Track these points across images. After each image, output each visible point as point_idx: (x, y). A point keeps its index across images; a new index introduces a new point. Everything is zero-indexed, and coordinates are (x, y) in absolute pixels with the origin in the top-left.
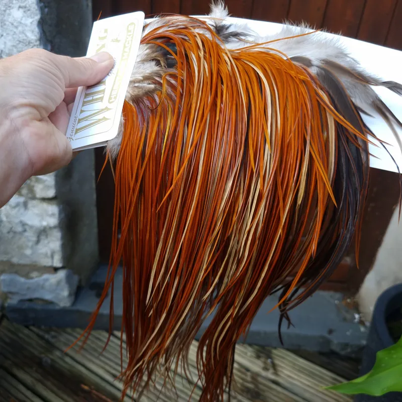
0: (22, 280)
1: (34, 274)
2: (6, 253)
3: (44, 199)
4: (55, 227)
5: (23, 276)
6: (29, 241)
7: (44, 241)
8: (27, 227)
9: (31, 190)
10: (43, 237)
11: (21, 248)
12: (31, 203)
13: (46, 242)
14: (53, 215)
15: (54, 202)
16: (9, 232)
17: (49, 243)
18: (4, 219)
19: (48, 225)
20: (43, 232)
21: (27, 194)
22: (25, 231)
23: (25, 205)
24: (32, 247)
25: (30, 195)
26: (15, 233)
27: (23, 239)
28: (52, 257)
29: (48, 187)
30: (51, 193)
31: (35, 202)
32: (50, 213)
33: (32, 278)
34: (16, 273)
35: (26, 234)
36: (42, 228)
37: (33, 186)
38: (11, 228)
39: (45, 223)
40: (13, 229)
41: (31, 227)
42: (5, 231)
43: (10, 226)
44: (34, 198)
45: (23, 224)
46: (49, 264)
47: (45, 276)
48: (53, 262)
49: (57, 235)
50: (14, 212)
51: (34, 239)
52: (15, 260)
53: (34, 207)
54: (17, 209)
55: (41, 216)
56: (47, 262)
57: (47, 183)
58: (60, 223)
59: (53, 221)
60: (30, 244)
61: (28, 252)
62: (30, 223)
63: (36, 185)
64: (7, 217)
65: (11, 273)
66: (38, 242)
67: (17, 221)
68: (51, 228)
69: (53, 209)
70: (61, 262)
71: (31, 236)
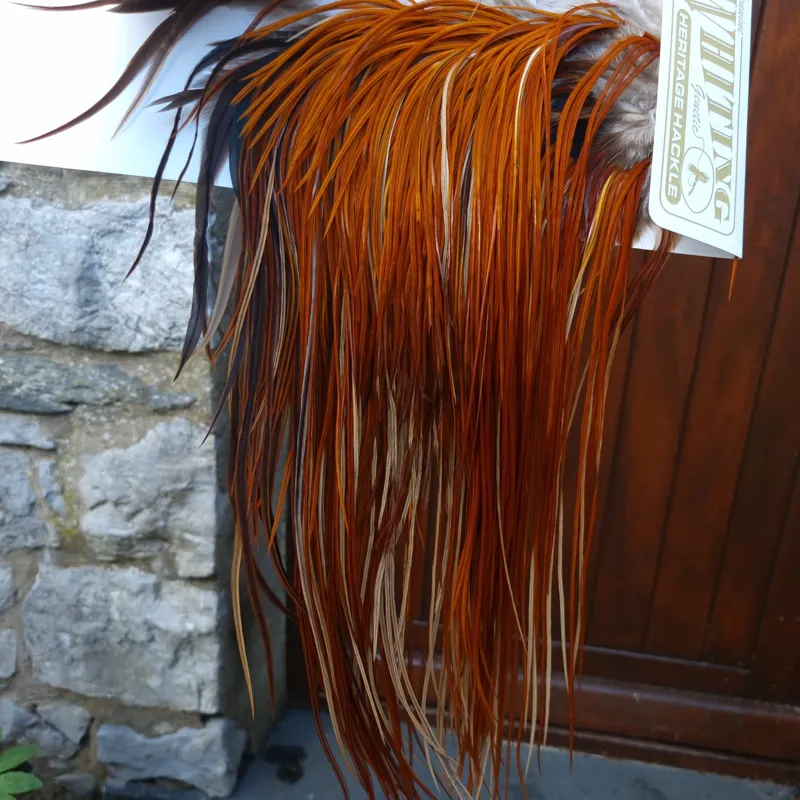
0: (139, 738)
1: (162, 728)
2: (112, 683)
3: (192, 580)
4: (209, 634)
5: (139, 731)
6: (157, 659)
7: (186, 661)
8: (155, 632)
9: (170, 562)
10: (184, 653)
11: (141, 673)
12: (168, 587)
13: (190, 663)
14: (207, 609)
15: (211, 584)
16: (121, 642)
17: (195, 663)
18: (116, 616)
19: (195, 630)
20: (185, 644)
21: (162, 569)
22: (152, 639)
23: (157, 589)
24: (162, 674)
25: (166, 572)
26: (133, 643)
27: (148, 656)
28: (200, 692)
29: (201, 557)
30: (206, 568)
31: (174, 584)
32: (202, 605)
33: (158, 736)
34: (129, 724)
35: (154, 646)
36: (185, 636)
37: (174, 555)
38: (127, 634)
39: (190, 626)
40: (130, 636)
41: (166, 632)
42: (114, 640)
43: (125, 630)
44: (174, 576)
45: (150, 627)
46: (194, 708)
47: (184, 732)
48: (199, 705)
49: (212, 648)
50: (135, 603)
51: (169, 656)
52: (128, 698)
53: (172, 593)
54: (141, 597)
55: (185, 613)
56: (188, 703)
57: (199, 549)
58: (218, 627)
59: (206, 622)
60: (159, 666)
61: (154, 682)
62: (162, 624)
63: (180, 552)
64: (121, 613)
65: (118, 724)
66: (174, 662)
67: (139, 620)
68: (201, 635)
69: (208, 598)
70: (215, 705)
71: (162, 650)
